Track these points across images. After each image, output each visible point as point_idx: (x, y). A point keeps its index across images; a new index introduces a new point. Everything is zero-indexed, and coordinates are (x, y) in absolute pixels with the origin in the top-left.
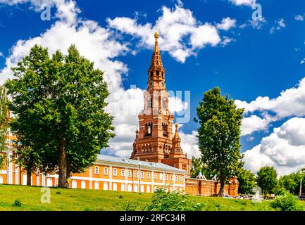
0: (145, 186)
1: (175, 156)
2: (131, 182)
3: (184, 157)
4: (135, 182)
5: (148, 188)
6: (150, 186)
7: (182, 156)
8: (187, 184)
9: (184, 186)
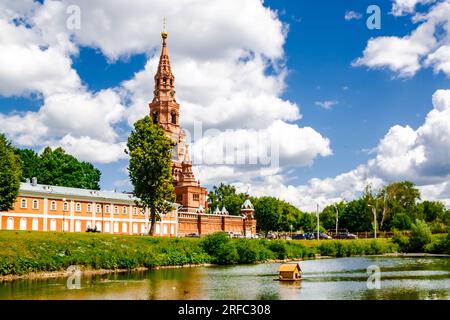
0: (120, 224)
1: (185, 185)
2: (101, 219)
3: (197, 185)
4: (105, 219)
5: (124, 226)
6: (128, 223)
7: (193, 184)
8: (180, 220)
9: (176, 222)
